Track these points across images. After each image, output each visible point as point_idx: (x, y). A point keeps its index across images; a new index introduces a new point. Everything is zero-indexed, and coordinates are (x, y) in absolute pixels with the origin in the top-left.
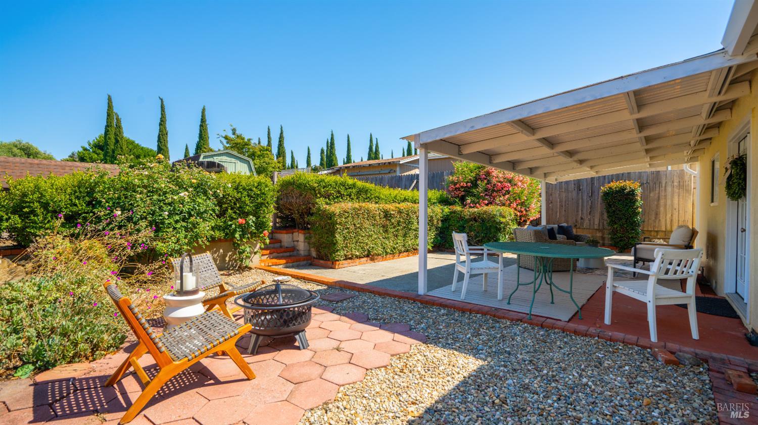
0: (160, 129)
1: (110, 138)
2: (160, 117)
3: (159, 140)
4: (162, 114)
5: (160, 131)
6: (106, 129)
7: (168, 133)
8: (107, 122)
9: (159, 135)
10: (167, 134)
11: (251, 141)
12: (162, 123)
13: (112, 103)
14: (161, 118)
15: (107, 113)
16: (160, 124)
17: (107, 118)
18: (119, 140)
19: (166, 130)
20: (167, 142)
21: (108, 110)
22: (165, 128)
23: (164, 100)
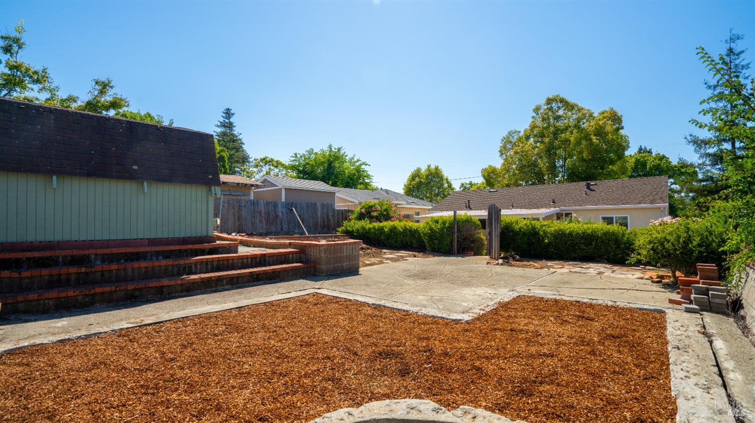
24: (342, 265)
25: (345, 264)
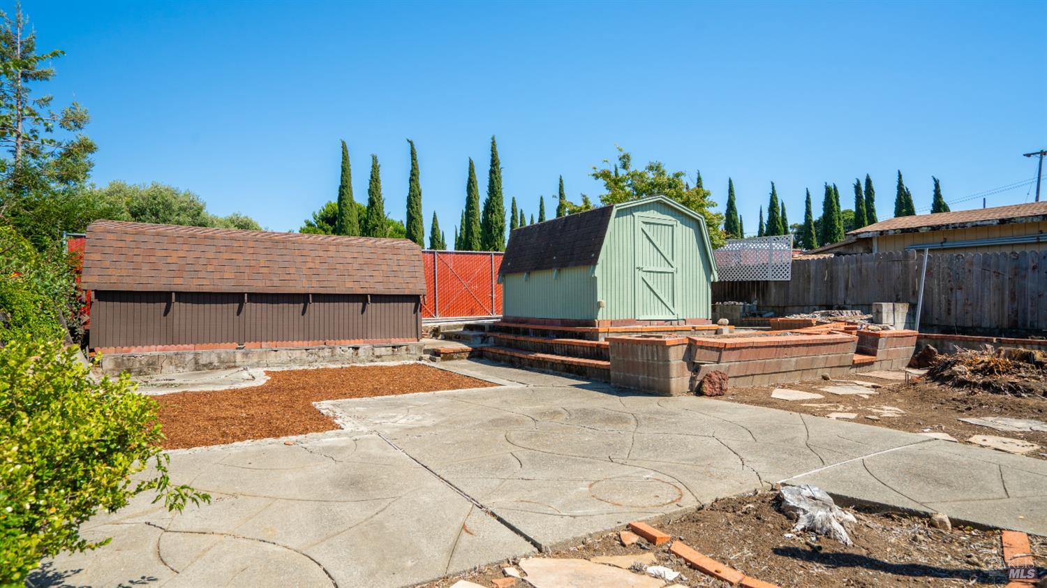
0: (410, 188)
1: (345, 205)
2: (410, 169)
3: (410, 205)
4: (413, 164)
5: (411, 189)
6: (340, 191)
7: (422, 194)
8: (342, 181)
9: (410, 196)
10: (420, 195)
11: (682, 178)
12: (414, 178)
13: (347, 152)
14: (412, 171)
15: (342, 167)
16: (411, 180)
17: (342, 175)
18: (376, 200)
19: (418, 187)
20: (420, 207)
21: (343, 162)
22: (418, 185)
23: (414, 143)
24: (637, 378)
25: (641, 376)
